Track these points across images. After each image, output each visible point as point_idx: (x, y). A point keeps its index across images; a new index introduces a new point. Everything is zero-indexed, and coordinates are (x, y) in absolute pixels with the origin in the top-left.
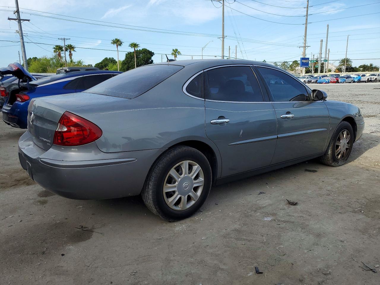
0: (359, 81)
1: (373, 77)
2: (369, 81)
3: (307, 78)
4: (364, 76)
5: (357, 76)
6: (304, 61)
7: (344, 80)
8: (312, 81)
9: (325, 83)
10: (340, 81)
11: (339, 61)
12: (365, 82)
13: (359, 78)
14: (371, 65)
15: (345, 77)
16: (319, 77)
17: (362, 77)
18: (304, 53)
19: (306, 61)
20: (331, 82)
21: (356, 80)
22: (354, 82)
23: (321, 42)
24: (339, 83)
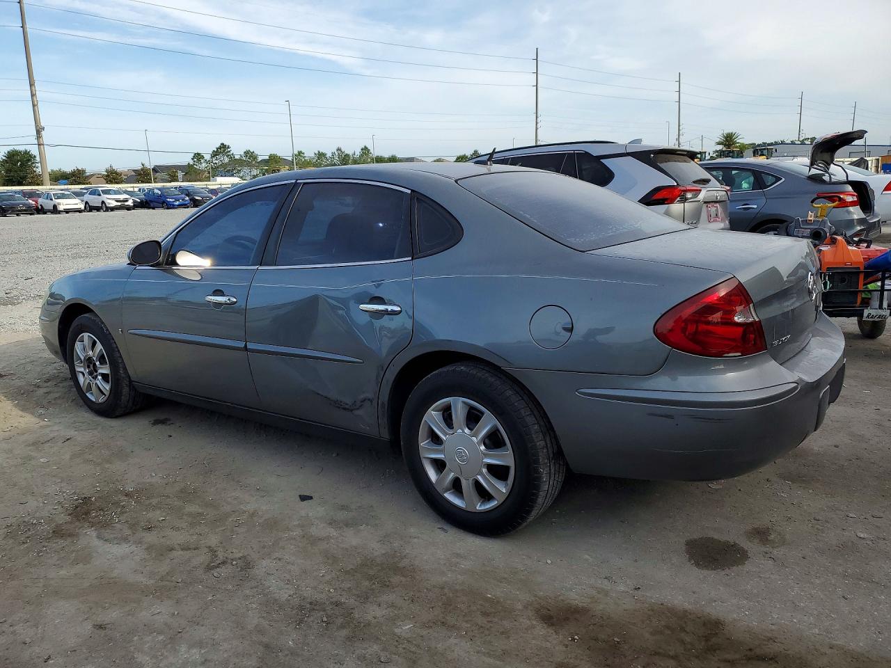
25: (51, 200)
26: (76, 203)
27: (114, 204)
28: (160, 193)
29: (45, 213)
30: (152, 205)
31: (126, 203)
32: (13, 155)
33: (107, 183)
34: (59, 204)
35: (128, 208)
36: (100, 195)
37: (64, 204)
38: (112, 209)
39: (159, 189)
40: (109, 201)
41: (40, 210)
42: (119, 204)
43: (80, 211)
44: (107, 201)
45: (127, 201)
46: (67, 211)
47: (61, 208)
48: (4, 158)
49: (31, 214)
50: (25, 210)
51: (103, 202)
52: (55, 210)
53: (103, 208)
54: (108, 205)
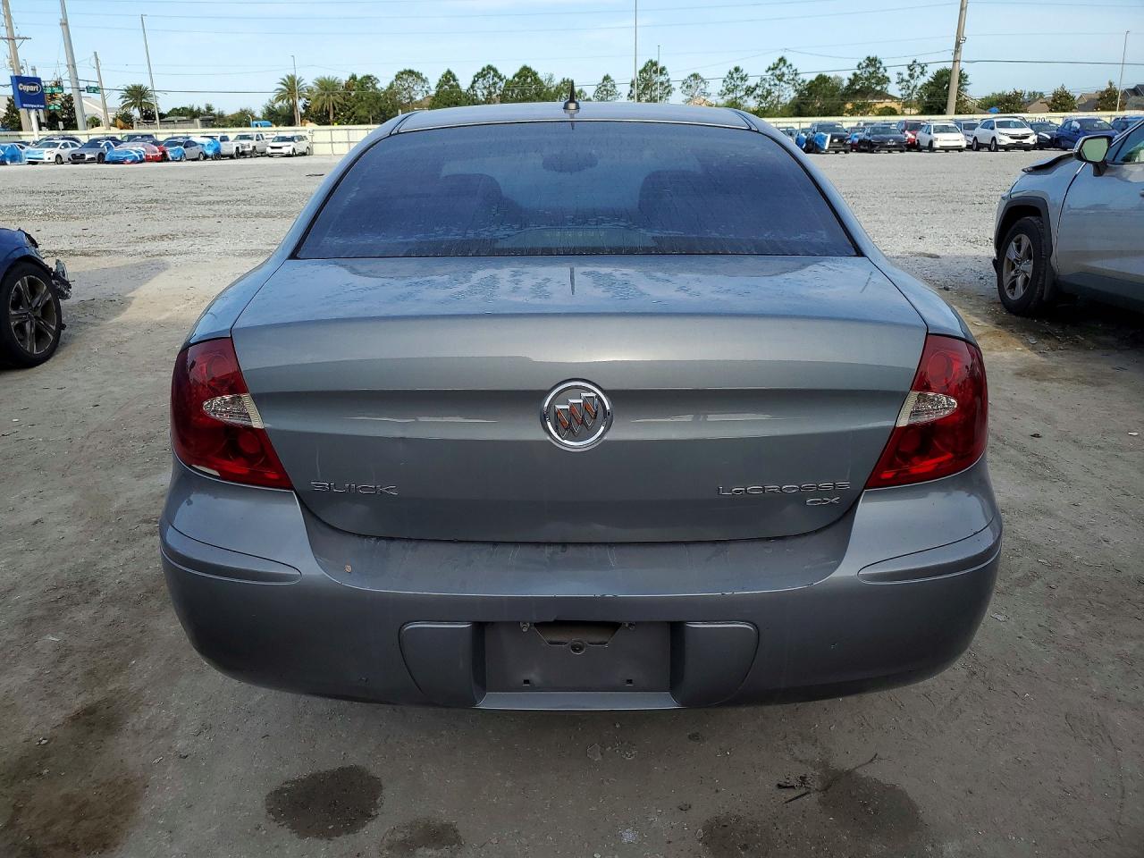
0: (218, 156)
1: (245, 142)
2: (241, 154)
3: (64, 144)
4: (224, 139)
5: (210, 140)
6: (27, 88)
7: (180, 152)
8: (87, 156)
9: (133, 162)
10: (170, 155)
11: (118, 94)
12: (231, 157)
13: (215, 147)
14: (209, 109)
15: (180, 144)
16: (103, 144)
17: (222, 144)
18: (14, 60)
19: (32, 88)
20: (148, 160)
21: (210, 152)
22: (206, 157)
23: (64, 27)
24: (168, 160)
25: (930, 133)
26: (958, 139)
27: (1006, 141)
28: (1078, 126)
29: (920, 151)
30: (1063, 144)
31: (1025, 141)
32: (942, 76)
33: (1051, 111)
34: (937, 139)
35: (1027, 148)
36: (993, 128)
37: (942, 140)
38: (1007, 148)
39: (1080, 121)
40: (1002, 137)
41: (914, 146)
42: (1014, 141)
43: (960, 149)
44: (999, 137)
45: (1026, 137)
46: (947, 149)
47: (937, 145)
48: (931, 79)
49: (901, 151)
50: (894, 146)
51: (994, 139)
52: (931, 148)
53: (993, 146)
54: (998, 143)
